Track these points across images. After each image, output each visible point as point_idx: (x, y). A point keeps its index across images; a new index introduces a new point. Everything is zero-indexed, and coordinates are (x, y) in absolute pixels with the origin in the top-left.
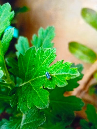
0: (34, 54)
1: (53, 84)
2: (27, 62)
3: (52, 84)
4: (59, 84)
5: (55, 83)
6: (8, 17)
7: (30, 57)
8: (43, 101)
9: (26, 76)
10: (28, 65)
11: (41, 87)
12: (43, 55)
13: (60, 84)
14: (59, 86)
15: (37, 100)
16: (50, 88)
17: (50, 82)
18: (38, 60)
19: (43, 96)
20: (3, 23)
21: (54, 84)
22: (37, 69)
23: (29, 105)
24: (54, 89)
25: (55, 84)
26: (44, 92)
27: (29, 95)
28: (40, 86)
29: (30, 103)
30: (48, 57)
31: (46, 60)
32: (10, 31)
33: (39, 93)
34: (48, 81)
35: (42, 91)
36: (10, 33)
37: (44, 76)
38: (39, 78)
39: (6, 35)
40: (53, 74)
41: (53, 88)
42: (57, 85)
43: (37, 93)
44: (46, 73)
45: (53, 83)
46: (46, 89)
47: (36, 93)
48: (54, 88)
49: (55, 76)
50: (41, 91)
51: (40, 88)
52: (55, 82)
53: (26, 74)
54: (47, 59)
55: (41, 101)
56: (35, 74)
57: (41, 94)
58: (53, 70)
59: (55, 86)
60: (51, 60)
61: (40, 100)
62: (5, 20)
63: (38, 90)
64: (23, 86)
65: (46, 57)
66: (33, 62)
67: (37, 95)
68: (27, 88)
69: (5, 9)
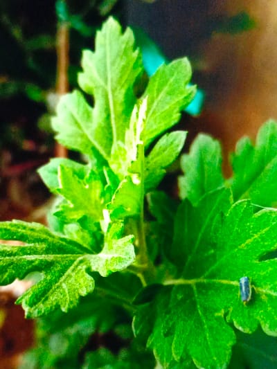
0: (222, 215)
1: (251, 319)
2: (200, 228)
3: (249, 317)
4: (268, 325)
5: (258, 318)
6: (177, 100)
7: (209, 217)
8: (213, 354)
9: (187, 264)
10: (200, 235)
11: (220, 314)
12: (248, 224)
13: (270, 327)
14: (266, 329)
15: (200, 344)
16: (240, 328)
17: (247, 311)
18: (231, 234)
19: (217, 340)
20: (162, 113)
21: (256, 320)
22: (222, 256)
23: (176, 348)
24: (250, 332)
25: (259, 321)
26: (224, 330)
27: (182, 322)
28: (217, 310)
29: (180, 345)
30: (259, 233)
31: (253, 238)
32: (175, 140)
33: (211, 328)
34: (241, 306)
35: (220, 325)
36: (172, 143)
37: (235, 283)
38: (220, 283)
39: (160, 147)
40: (260, 289)
41: (247, 331)
42: (263, 326)
43: (206, 326)
44: (243, 281)
45: (253, 316)
46: (231, 324)
47: (201, 324)
48: (251, 330)
49: (263, 297)
50: (214, 323)
51: (216, 314)
52: (259, 314)
53: (190, 258)
54: (256, 236)
55: (209, 353)
56: (213, 268)
57: (215, 333)
58: (265, 277)
59: (255, 326)
60: (266, 243)
61: (207, 348)
62: (167, 107)
63: (210, 320)
64: (174, 288)
65: (254, 232)
66: (215, 234)
67: (203, 330)
68: (183, 300)
69: (175, 74)
